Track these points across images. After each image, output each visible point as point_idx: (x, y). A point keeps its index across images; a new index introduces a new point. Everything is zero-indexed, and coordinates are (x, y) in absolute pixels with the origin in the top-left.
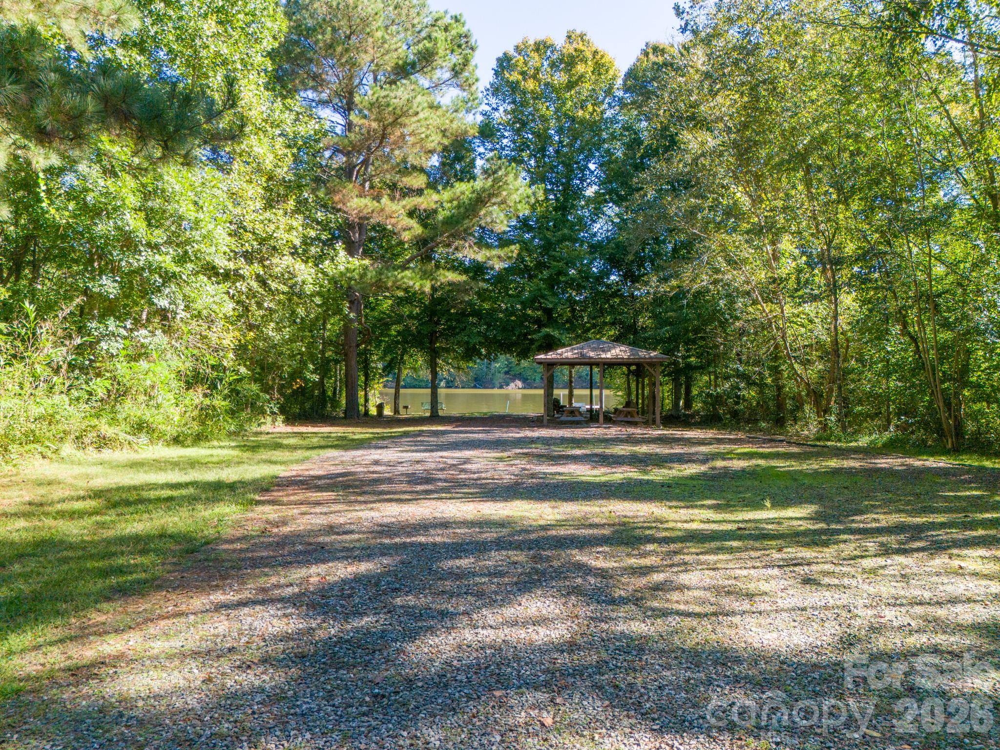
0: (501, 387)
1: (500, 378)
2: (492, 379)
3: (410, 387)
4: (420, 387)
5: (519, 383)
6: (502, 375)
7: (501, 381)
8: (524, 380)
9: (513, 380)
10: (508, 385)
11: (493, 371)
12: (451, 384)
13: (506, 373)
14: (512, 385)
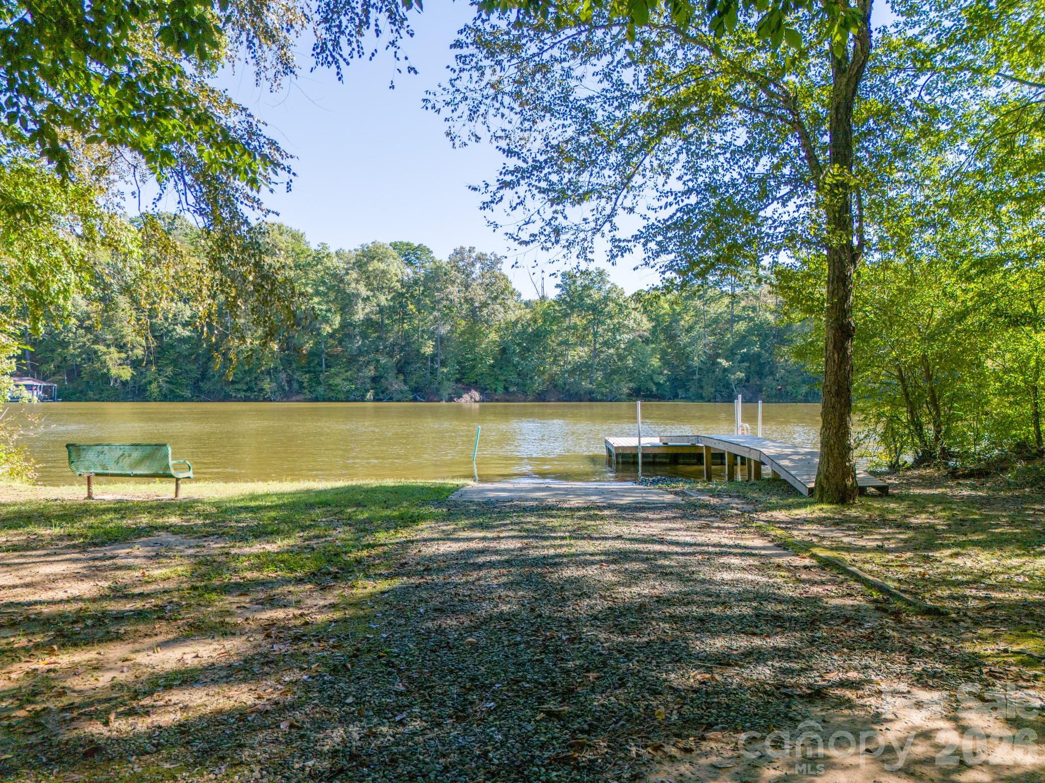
0: (451, 400)
1: (448, 387)
2: (438, 390)
3: (324, 400)
4: (337, 400)
5: (476, 395)
6: (452, 384)
7: (450, 391)
8: (482, 391)
9: (467, 389)
10: (460, 397)
11: (439, 378)
12: (381, 396)
13: (458, 381)
14: (466, 397)
